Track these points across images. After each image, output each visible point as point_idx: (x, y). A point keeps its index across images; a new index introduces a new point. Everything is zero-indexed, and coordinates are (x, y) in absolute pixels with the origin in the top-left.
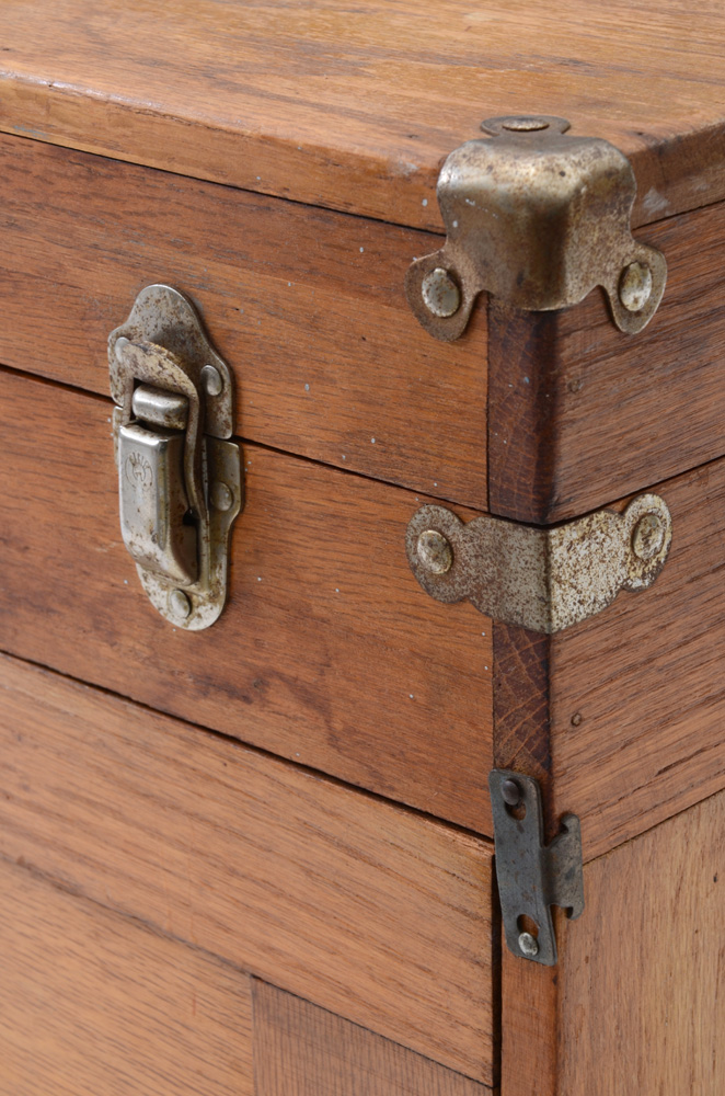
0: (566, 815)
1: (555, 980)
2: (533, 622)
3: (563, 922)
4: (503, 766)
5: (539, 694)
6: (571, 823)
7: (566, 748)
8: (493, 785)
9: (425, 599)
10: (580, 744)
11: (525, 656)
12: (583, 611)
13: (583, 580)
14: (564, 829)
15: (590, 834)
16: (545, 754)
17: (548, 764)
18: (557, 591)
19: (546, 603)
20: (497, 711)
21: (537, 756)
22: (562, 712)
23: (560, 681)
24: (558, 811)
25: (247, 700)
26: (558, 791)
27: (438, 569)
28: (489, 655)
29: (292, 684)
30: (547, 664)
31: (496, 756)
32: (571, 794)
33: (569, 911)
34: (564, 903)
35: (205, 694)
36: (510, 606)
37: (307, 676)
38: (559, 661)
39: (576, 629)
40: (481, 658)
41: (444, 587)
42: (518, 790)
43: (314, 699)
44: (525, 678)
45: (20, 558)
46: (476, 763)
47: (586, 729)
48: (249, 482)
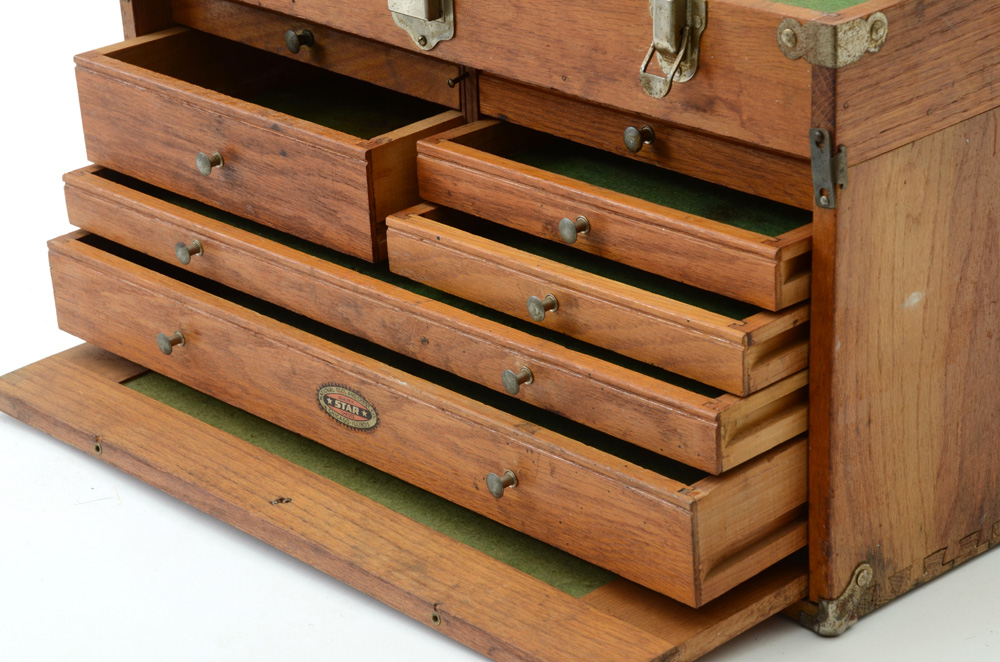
0: (840, 145)
1: (835, 216)
2: (829, 64)
3: (839, 191)
4: (815, 126)
5: (830, 94)
6: (843, 149)
7: (841, 117)
8: (811, 133)
9: (784, 59)
10: (847, 116)
11: (826, 79)
12: (850, 60)
13: (850, 47)
14: (840, 151)
15: (850, 156)
16: (833, 120)
17: (834, 124)
18: (839, 51)
19: (835, 57)
20: (813, 103)
21: (829, 120)
22: (840, 102)
23: (840, 89)
24: (838, 143)
25: (705, 111)
26: (838, 135)
27: (790, 45)
28: (810, 80)
29: (725, 101)
30: (834, 81)
31: (813, 123)
32: (845, 137)
33: (842, 186)
34: (840, 182)
35: (686, 110)
36: (819, 58)
37: (731, 97)
38: (839, 80)
39: (847, 67)
40: (807, 82)
41: (792, 53)
42: (822, 136)
43: (734, 107)
44: (825, 88)
45: (601, 57)
46: (804, 127)
47: (850, 110)
48: (709, 15)
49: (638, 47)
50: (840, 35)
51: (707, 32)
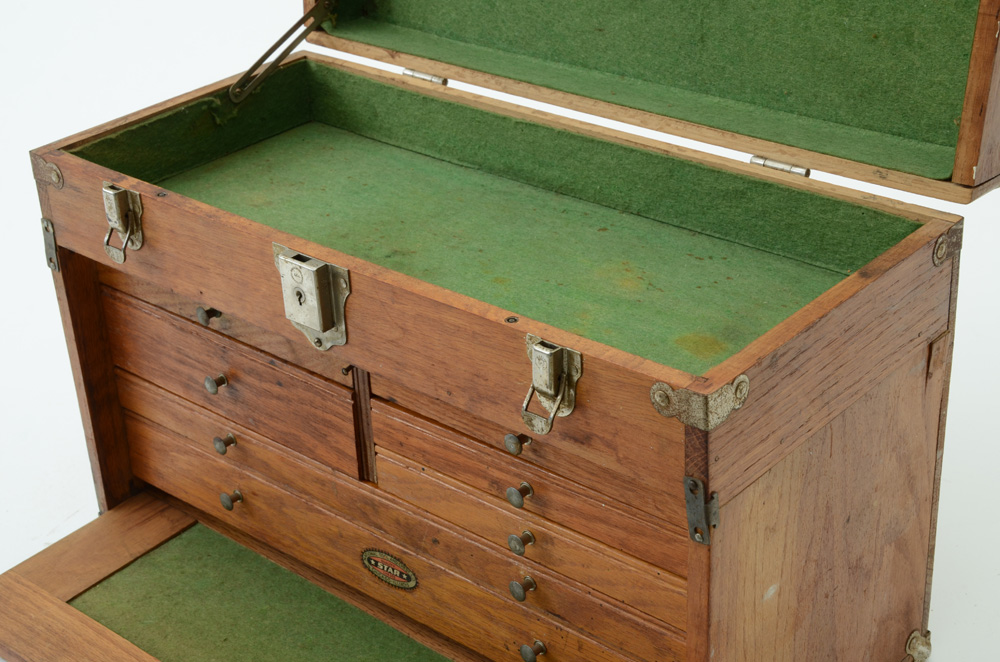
0: (713, 493)
1: (709, 550)
2: (701, 426)
3: (712, 529)
4: (688, 475)
5: (703, 452)
6: (715, 496)
7: (713, 470)
8: (685, 482)
9: (657, 415)
10: (718, 467)
11: (698, 438)
12: (719, 421)
13: (719, 410)
14: (712, 498)
15: (721, 497)
16: (706, 472)
17: (707, 476)
18: (710, 416)
19: (706, 421)
20: (687, 456)
21: (702, 473)
22: (712, 458)
23: (711, 447)
24: (710, 491)
25: (582, 443)
26: (711, 485)
27: (663, 404)
28: (684, 437)
29: (602, 439)
30: (706, 442)
31: (686, 471)
32: (714, 486)
33: (714, 526)
34: (713, 523)
35: (564, 440)
36: (692, 421)
37: (609, 437)
38: (711, 440)
39: (717, 428)
40: (680, 437)
41: (665, 411)
42: (696, 485)
43: (610, 445)
44: (698, 446)
45: (484, 383)
46: (678, 472)
47: (720, 461)
48: (585, 366)
49: (517, 380)
50: (711, 403)
51: (582, 379)
